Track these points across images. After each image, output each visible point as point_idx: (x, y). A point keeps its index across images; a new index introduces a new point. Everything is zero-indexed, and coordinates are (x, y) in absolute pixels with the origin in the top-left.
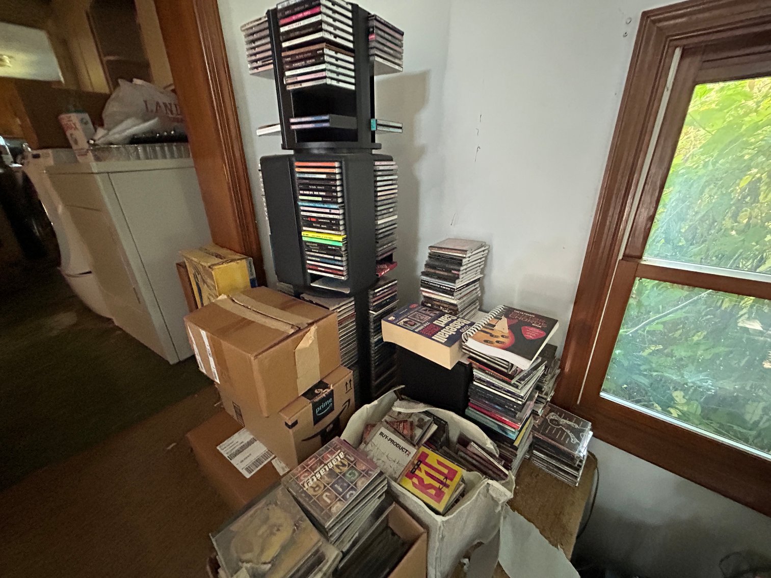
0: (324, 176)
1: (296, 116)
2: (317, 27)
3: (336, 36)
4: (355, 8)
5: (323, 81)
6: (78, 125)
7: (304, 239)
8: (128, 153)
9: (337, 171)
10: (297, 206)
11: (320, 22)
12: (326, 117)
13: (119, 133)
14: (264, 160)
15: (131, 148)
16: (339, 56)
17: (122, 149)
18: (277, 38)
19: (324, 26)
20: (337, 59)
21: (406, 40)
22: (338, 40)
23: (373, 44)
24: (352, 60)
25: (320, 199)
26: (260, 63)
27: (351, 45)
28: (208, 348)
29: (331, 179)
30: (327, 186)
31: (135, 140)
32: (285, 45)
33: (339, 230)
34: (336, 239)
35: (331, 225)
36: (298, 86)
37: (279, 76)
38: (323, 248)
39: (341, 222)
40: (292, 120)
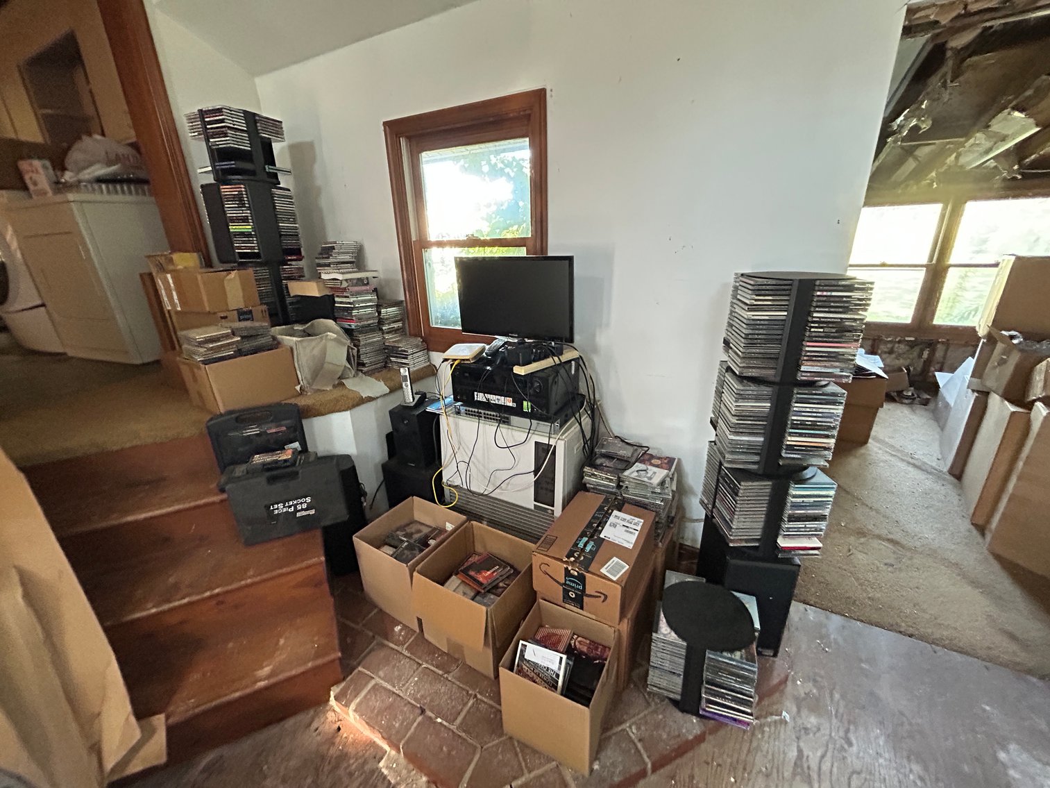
0: (237, 193)
1: (219, 162)
2: (222, 121)
3: (234, 125)
4: (245, 112)
5: (228, 145)
6: (41, 170)
7: (231, 230)
8: (94, 190)
9: (243, 189)
10: (224, 211)
11: (224, 119)
12: (233, 162)
13: (89, 174)
14: (202, 186)
15: (96, 186)
16: (237, 133)
17: (89, 186)
18: (205, 124)
19: (226, 121)
20: (236, 135)
21: (283, 125)
22: (235, 126)
23: (259, 128)
24: (246, 135)
25: (236, 206)
26: (196, 134)
27: (245, 129)
28: (172, 285)
29: (240, 193)
30: (239, 198)
31: (99, 180)
32: (208, 127)
33: (248, 222)
34: (247, 228)
35: (245, 220)
36: (217, 147)
37: (207, 141)
38: (242, 234)
39: (250, 218)
40: (217, 164)
